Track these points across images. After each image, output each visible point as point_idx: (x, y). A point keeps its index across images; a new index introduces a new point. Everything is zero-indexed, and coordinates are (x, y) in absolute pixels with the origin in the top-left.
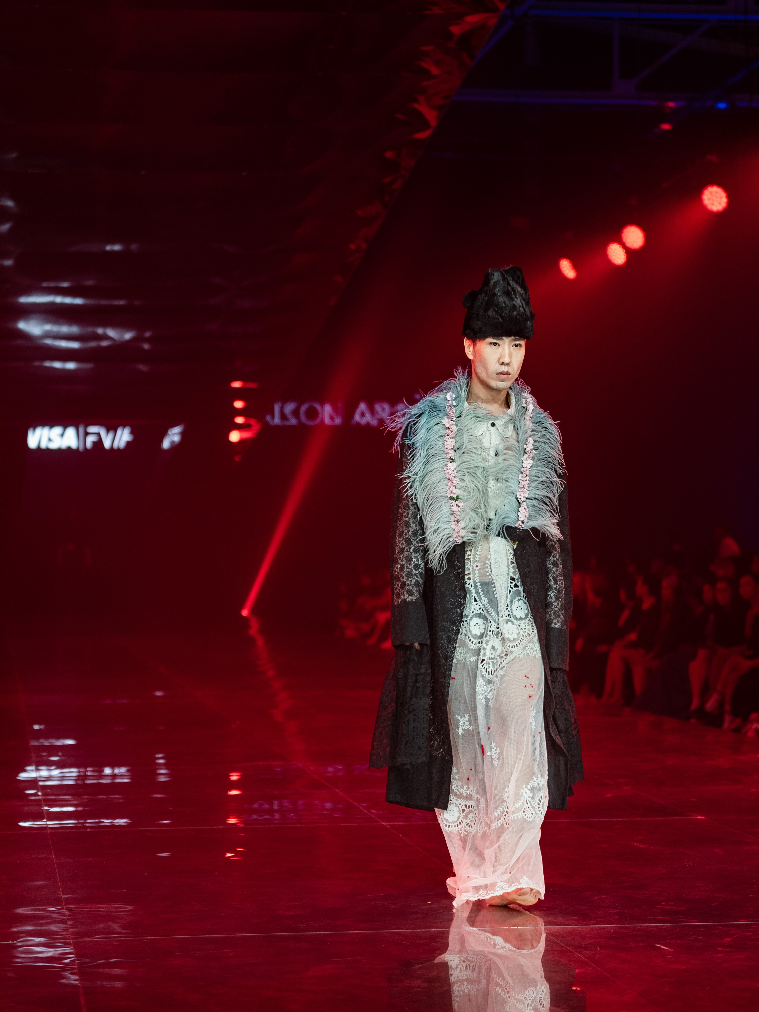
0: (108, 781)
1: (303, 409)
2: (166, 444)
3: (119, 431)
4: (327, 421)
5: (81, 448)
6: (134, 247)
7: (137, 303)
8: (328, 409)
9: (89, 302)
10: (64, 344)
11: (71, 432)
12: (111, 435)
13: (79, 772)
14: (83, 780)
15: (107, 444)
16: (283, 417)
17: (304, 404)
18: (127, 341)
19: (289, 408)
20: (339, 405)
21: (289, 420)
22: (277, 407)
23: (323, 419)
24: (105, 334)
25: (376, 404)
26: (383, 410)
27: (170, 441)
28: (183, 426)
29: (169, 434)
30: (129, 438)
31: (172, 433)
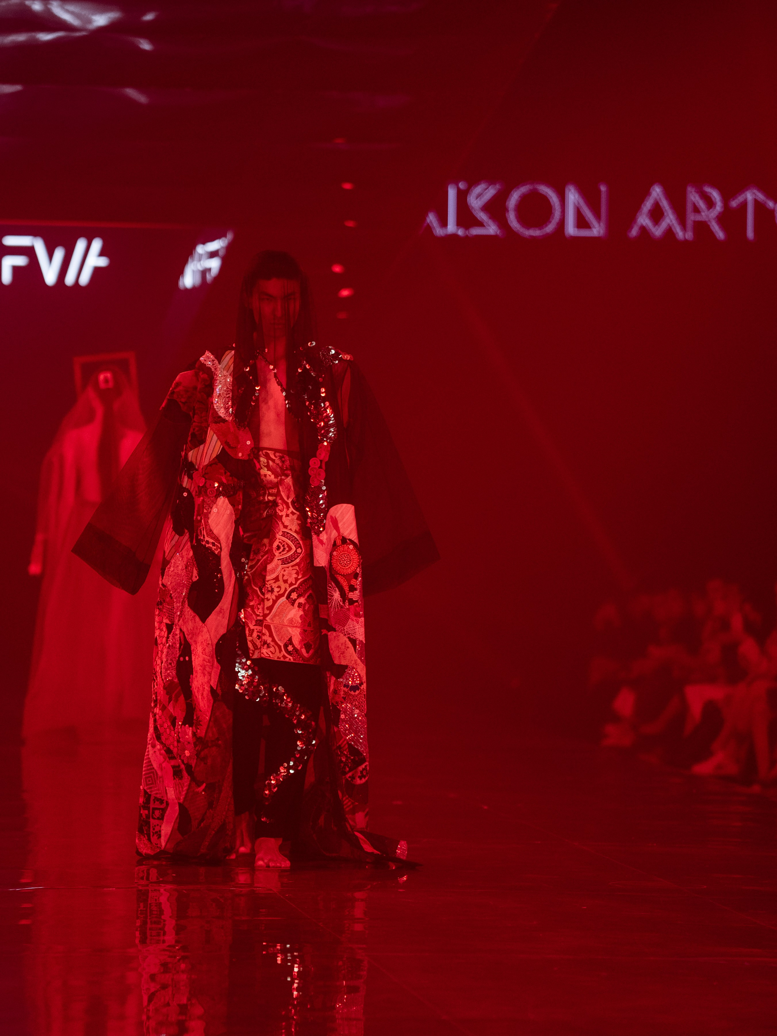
1: (515, 197)
2: (189, 280)
3: (81, 245)
4: (571, 229)
8: (573, 197)
12: (59, 254)
15: (50, 277)
16: (467, 217)
17: (516, 186)
18: (101, 30)
19: (479, 196)
20: (600, 191)
21: (480, 224)
22: (452, 193)
23: (562, 223)
24: (48, 12)
25: (689, 189)
26: (710, 204)
27: (199, 270)
28: (230, 236)
29: (196, 256)
30: (103, 262)
31: (202, 255)
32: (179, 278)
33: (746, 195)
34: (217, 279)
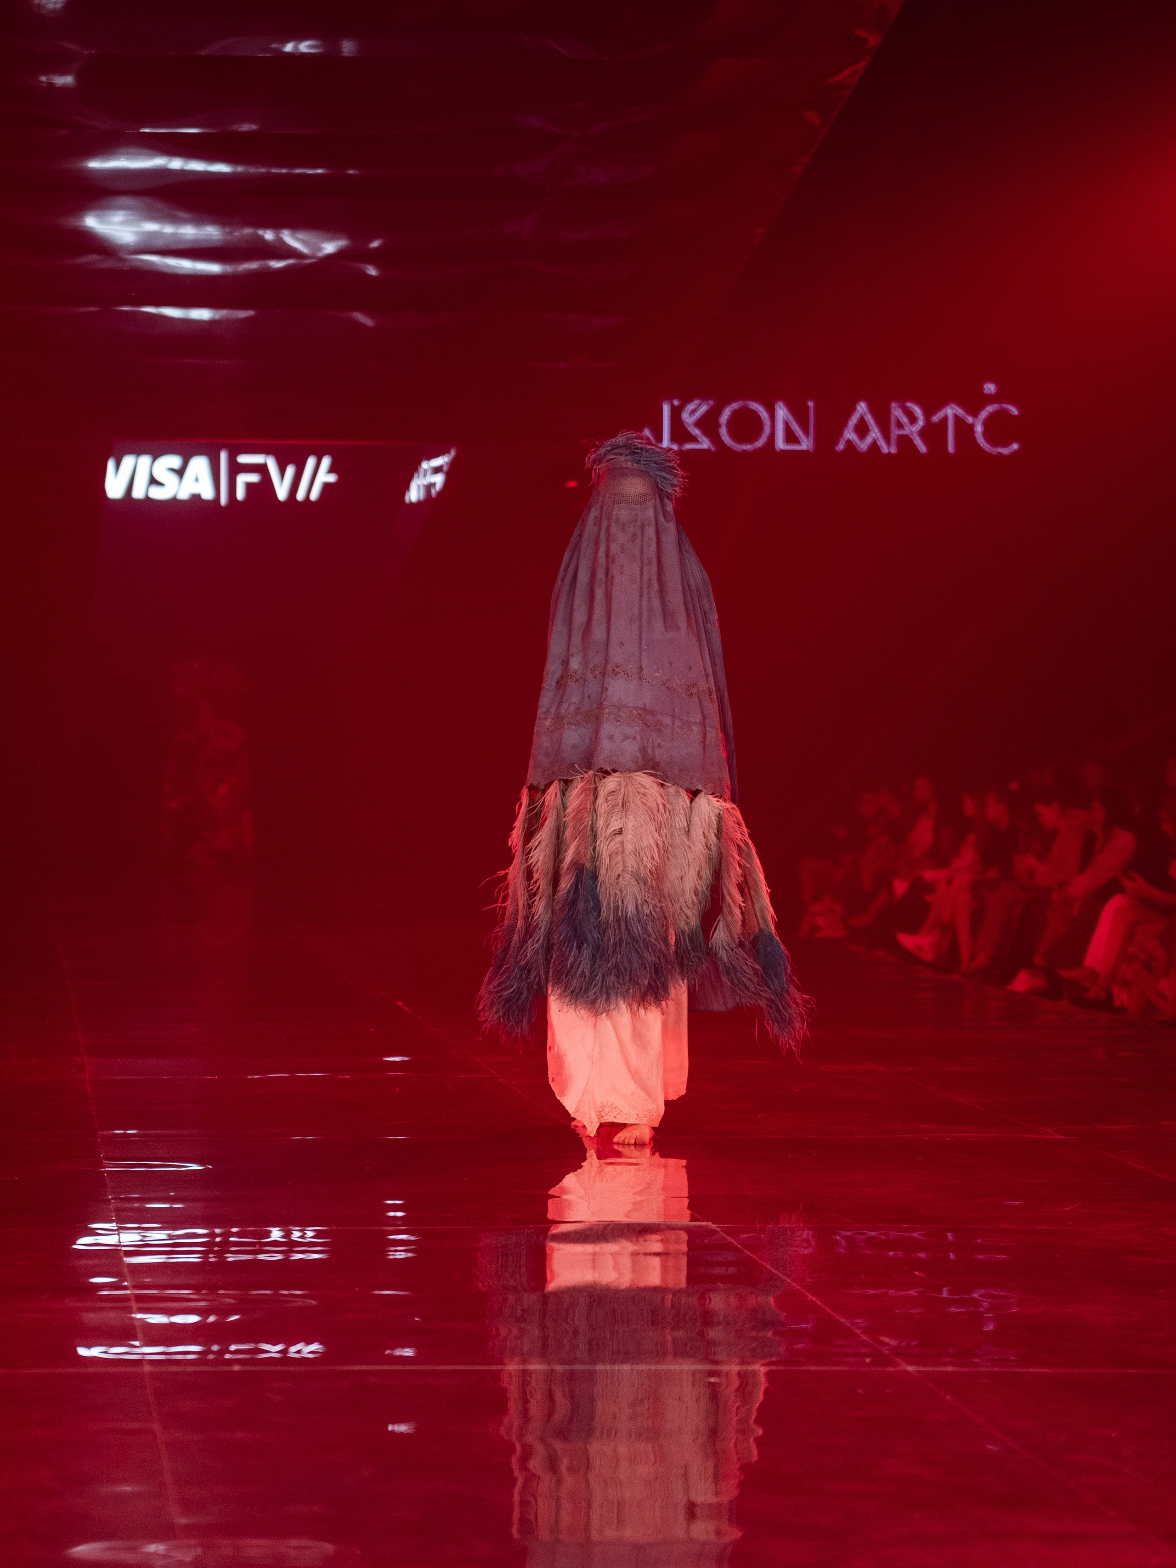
0: (279, 1257)
1: (726, 413)
2: (414, 494)
3: (311, 462)
4: (780, 444)
5: (224, 500)
6: (348, 47)
7: (351, 172)
8: (782, 412)
9: (240, 169)
10: (186, 265)
11: (199, 465)
12: (290, 471)
13: (212, 1235)
14: (220, 1254)
15: (282, 493)
16: (680, 433)
17: (728, 403)
18: (330, 257)
19: (693, 412)
20: (808, 407)
21: (694, 439)
22: (666, 409)
23: (772, 437)
24: (281, 241)
25: (893, 405)
26: (913, 419)
27: (424, 485)
28: (453, 453)
29: (422, 472)
30: (332, 478)
31: (427, 470)
32: (405, 493)
33: (946, 411)
34: (441, 493)
